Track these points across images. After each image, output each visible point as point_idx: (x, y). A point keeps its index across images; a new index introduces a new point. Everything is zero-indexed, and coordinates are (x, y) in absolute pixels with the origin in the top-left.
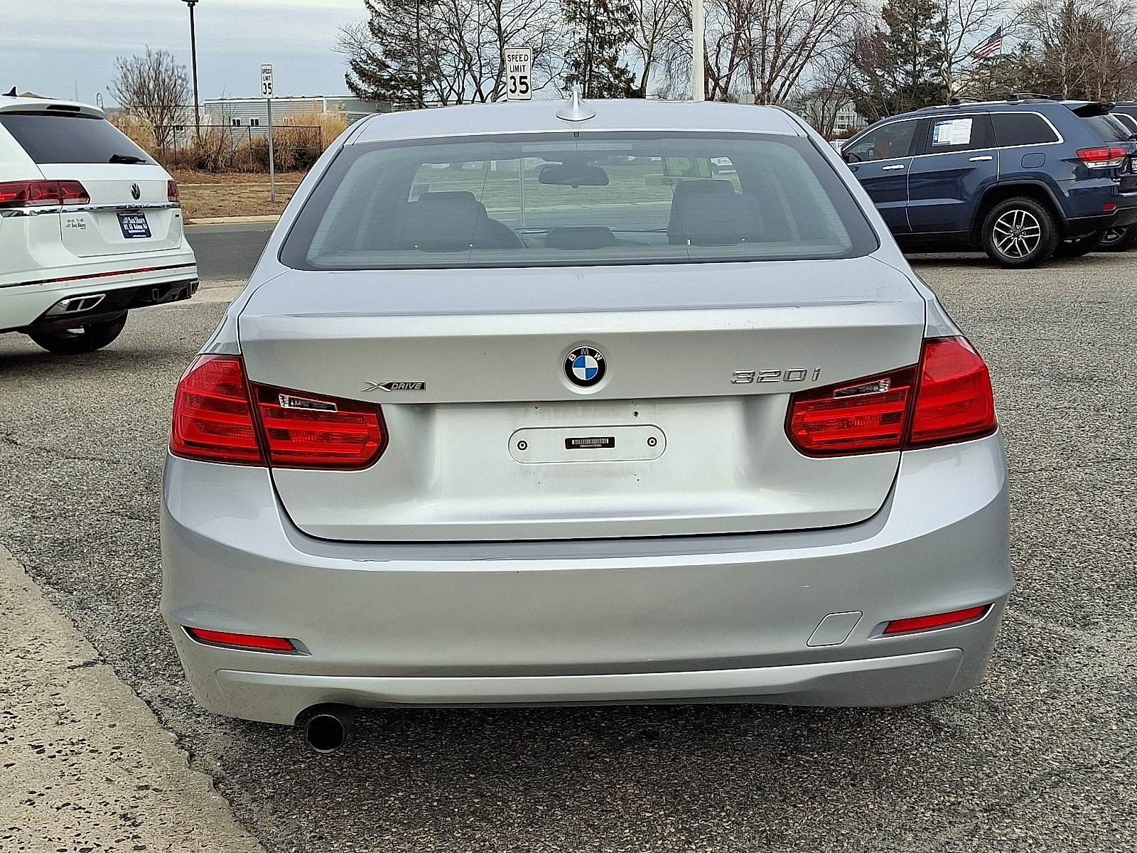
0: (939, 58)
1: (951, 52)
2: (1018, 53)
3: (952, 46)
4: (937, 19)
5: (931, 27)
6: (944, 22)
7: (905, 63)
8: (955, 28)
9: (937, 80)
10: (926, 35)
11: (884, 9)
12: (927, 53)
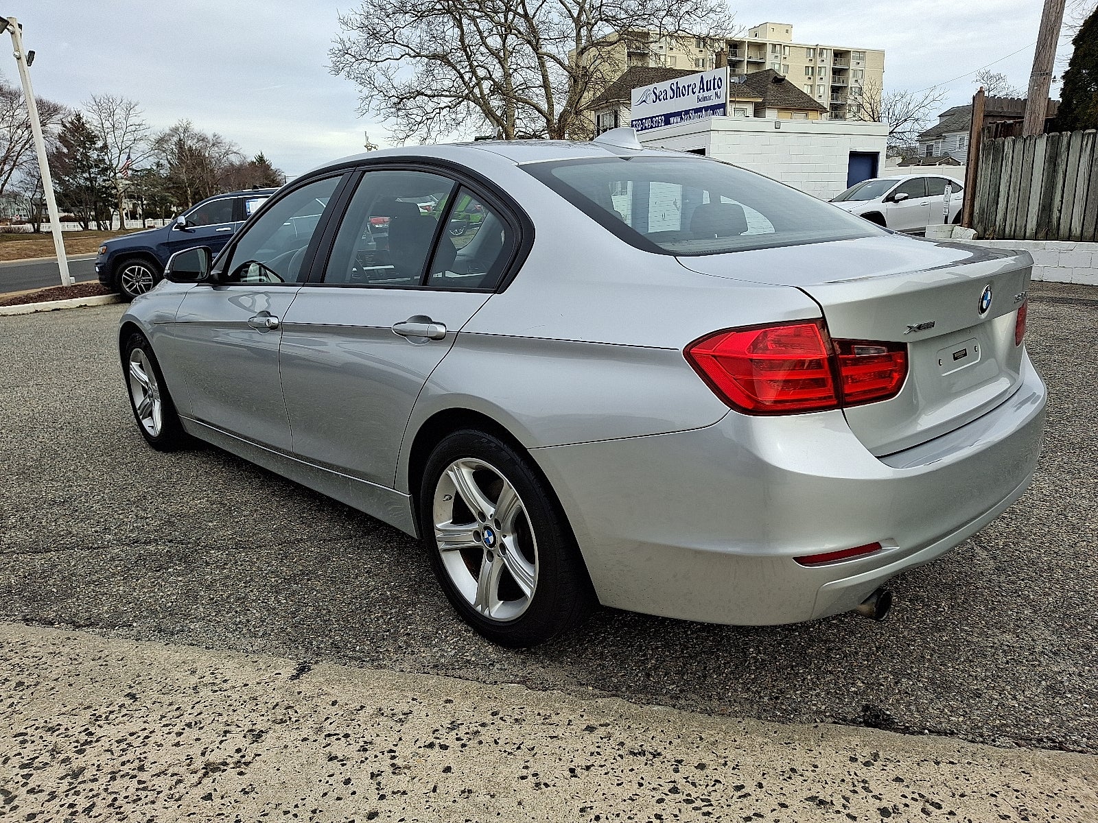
0: (106, 169)
1: (114, 166)
2: (155, 168)
3: (115, 163)
4: (100, 144)
5: (96, 149)
6: (105, 146)
7: (83, 172)
8: (115, 151)
9: (107, 184)
10: (94, 155)
11: (59, 135)
12: (97, 166)
